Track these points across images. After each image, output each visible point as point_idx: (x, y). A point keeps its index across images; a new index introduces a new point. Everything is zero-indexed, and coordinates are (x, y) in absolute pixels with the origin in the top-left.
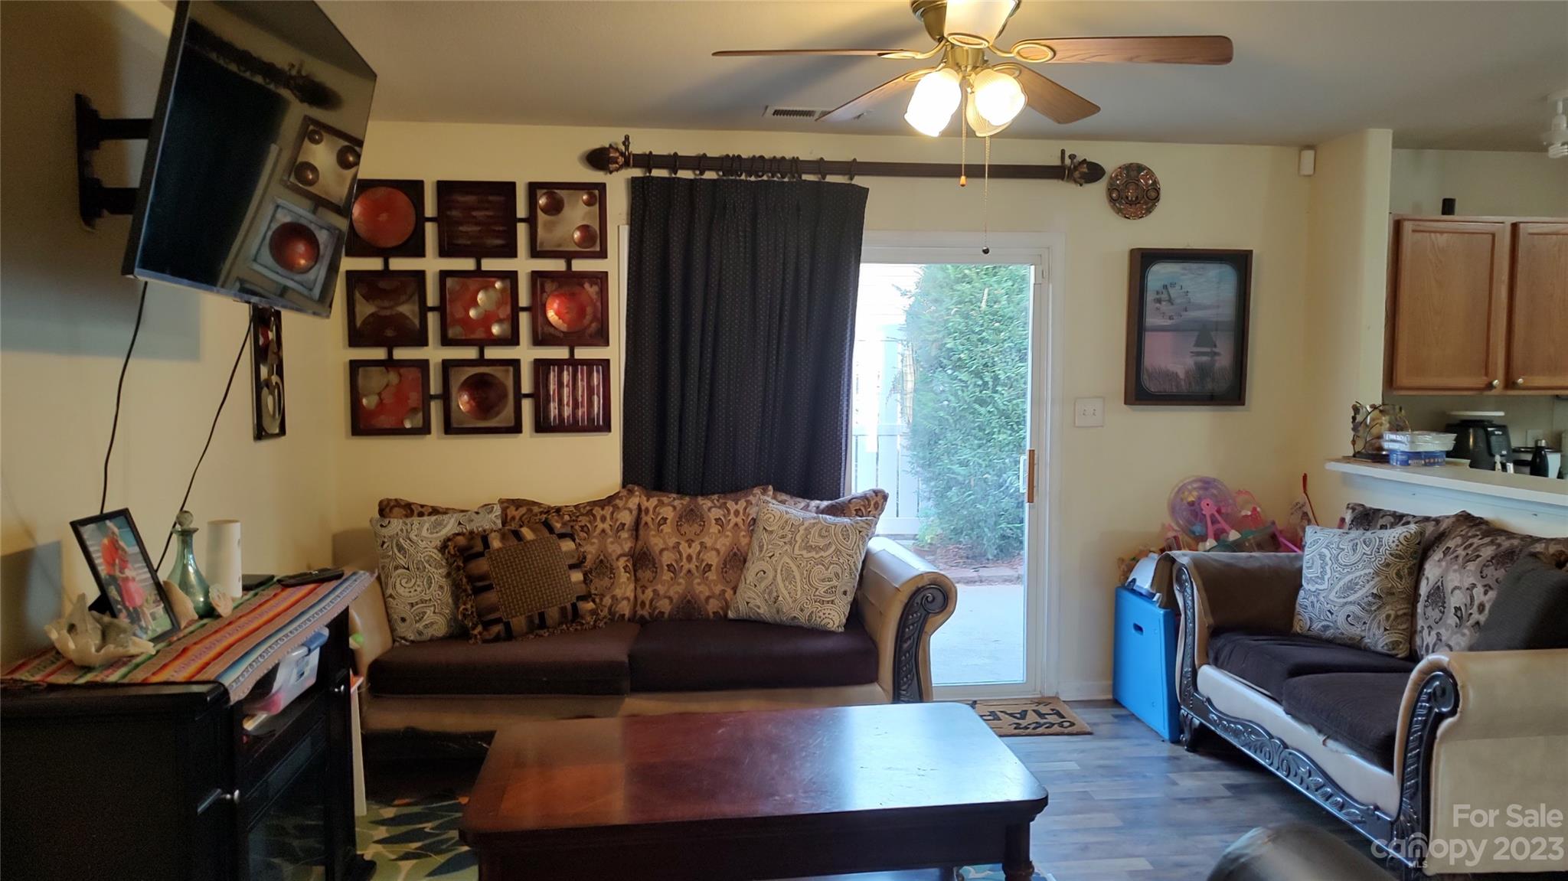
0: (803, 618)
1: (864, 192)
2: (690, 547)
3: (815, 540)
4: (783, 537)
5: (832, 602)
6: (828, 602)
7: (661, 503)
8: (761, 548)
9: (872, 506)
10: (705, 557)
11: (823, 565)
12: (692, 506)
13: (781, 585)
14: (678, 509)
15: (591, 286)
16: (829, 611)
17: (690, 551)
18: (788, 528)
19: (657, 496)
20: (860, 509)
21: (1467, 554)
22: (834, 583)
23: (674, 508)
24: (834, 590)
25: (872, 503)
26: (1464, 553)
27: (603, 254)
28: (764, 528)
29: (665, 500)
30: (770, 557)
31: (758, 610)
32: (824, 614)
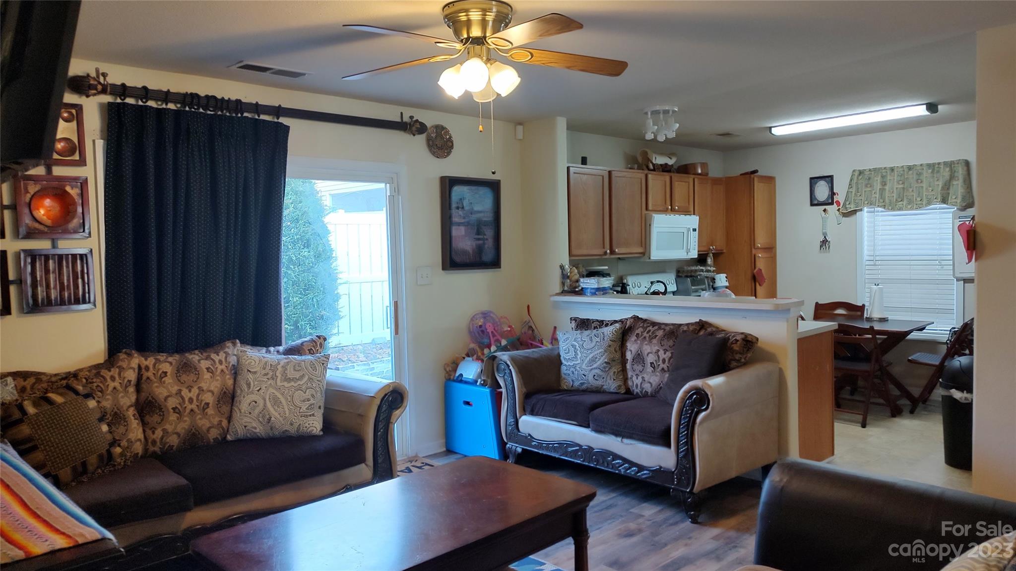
0: (292, 430)
1: (287, 129)
2: (190, 391)
3: (291, 373)
4: (266, 374)
5: (313, 415)
6: (310, 415)
7: (157, 361)
8: (249, 385)
9: (318, 346)
10: (203, 398)
11: (302, 390)
12: (184, 361)
13: (272, 410)
14: (174, 364)
15: (72, 188)
16: (312, 422)
17: (190, 395)
18: (268, 367)
19: (152, 356)
20: (311, 349)
21: (650, 336)
22: (312, 401)
23: (171, 363)
24: (313, 406)
25: (318, 344)
26: (648, 335)
27: (82, 162)
28: (248, 370)
29: (162, 359)
30: (258, 391)
31: (254, 430)
32: (309, 424)
